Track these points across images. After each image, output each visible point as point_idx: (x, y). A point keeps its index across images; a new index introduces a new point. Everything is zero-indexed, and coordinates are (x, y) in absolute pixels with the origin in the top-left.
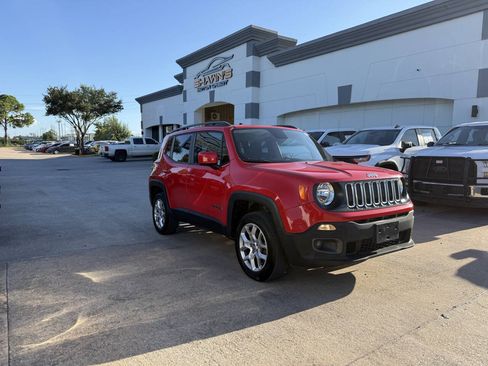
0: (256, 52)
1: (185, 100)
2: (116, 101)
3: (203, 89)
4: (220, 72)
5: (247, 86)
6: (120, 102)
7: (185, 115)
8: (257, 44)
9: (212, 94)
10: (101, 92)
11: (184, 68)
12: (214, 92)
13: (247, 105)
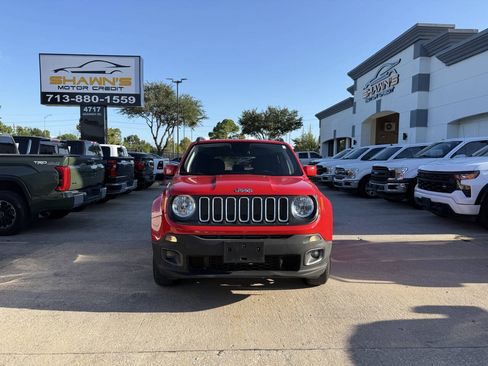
0: (425, 52)
1: (354, 112)
2: (297, 118)
3: (371, 99)
4: (387, 80)
5: (413, 91)
6: (300, 119)
7: (354, 127)
8: (426, 43)
9: (379, 104)
10: (284, 112)
11: (355, 80)
12: (380, 101)
13: (412, 112)
